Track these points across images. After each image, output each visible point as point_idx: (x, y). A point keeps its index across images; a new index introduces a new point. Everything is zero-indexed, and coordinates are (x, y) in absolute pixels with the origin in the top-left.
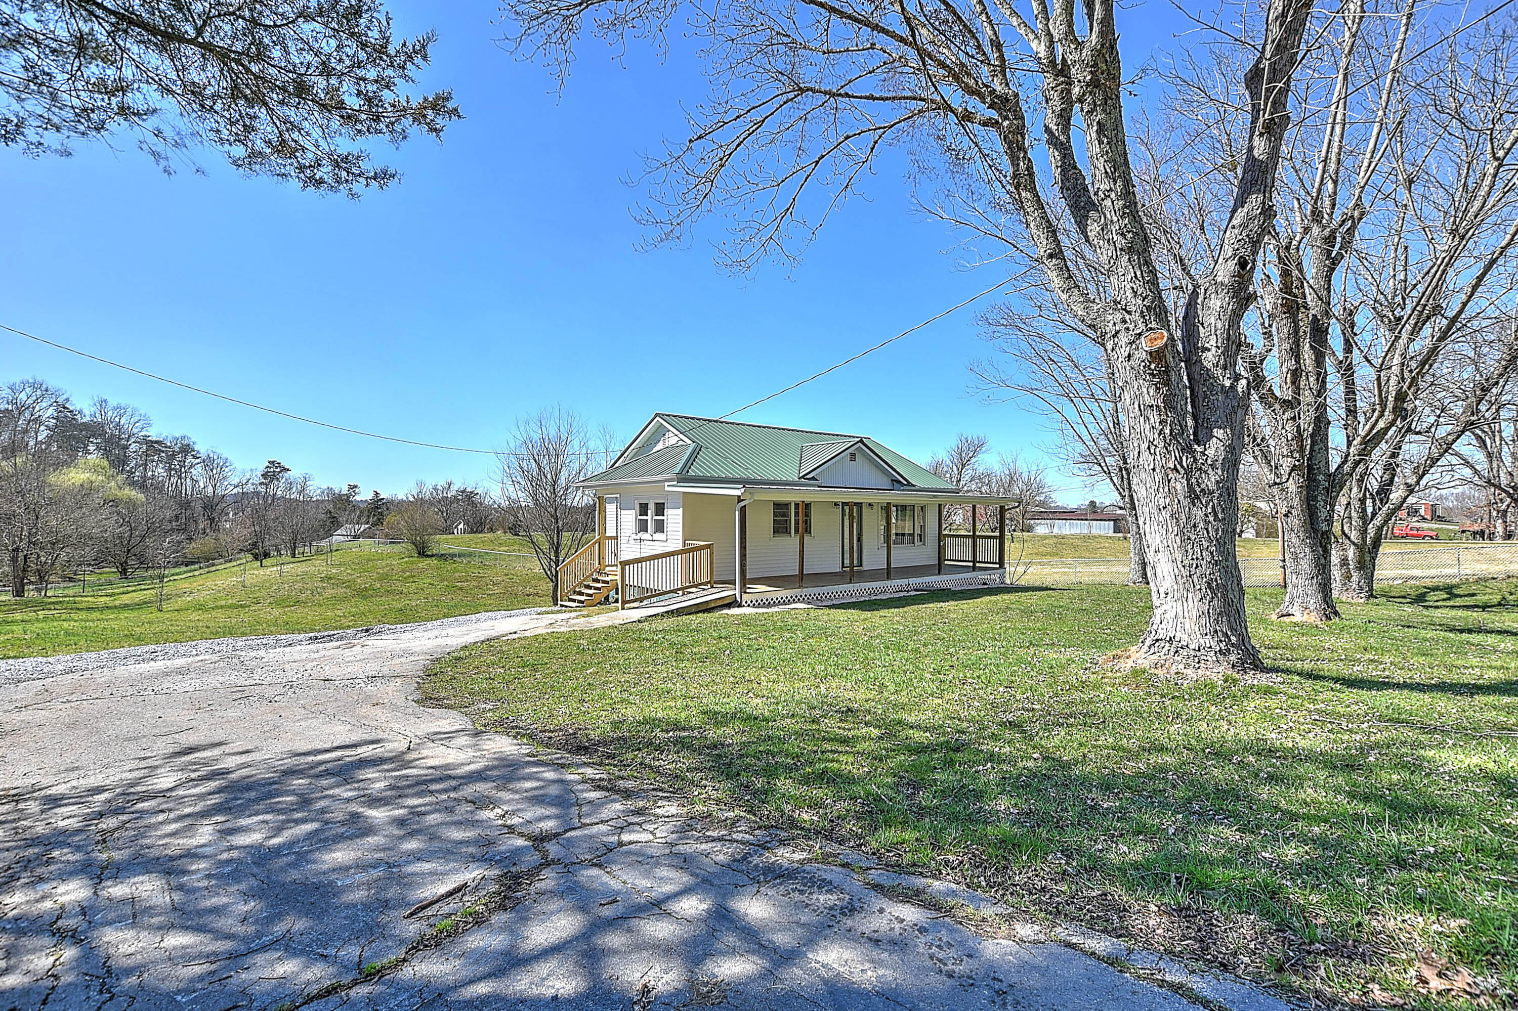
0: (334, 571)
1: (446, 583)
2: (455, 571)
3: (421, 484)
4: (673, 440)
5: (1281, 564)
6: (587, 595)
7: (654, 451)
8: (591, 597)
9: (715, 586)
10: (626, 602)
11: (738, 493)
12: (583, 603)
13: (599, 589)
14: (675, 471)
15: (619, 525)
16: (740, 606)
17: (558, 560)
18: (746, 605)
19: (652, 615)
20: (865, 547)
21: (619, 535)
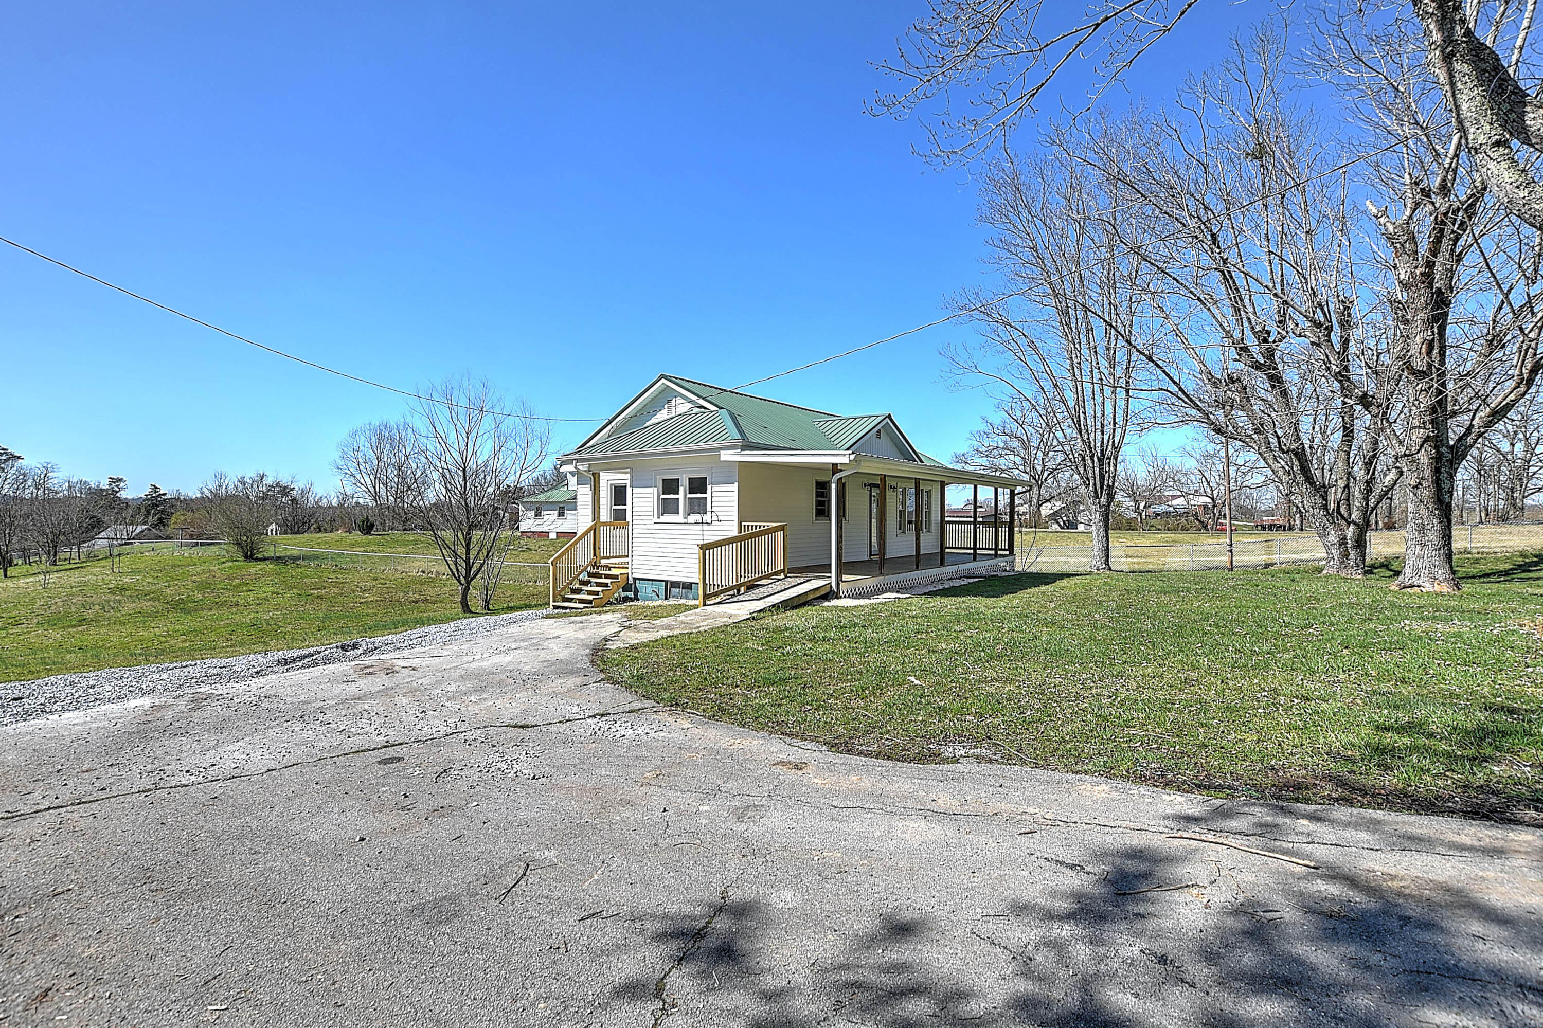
0: (125, 580)
1: (295, 591)
2: (302, 576)
3: (220, 476)
4: (684, 407)
5: (1228, 548)
6: (590, 593)
7: (654, 420)
8: (598, 595)
9: (788, 575)
10: (706, 597)
11: (845, 460)
12: (590, 602)
13: (606, 585)
14: (730, 438)
15: (628, 507)
16: (838, 597)
17: (469, 558)
18: (843, 596)
19: (760, 611)
20: (887, 533)
21: (629, 518)
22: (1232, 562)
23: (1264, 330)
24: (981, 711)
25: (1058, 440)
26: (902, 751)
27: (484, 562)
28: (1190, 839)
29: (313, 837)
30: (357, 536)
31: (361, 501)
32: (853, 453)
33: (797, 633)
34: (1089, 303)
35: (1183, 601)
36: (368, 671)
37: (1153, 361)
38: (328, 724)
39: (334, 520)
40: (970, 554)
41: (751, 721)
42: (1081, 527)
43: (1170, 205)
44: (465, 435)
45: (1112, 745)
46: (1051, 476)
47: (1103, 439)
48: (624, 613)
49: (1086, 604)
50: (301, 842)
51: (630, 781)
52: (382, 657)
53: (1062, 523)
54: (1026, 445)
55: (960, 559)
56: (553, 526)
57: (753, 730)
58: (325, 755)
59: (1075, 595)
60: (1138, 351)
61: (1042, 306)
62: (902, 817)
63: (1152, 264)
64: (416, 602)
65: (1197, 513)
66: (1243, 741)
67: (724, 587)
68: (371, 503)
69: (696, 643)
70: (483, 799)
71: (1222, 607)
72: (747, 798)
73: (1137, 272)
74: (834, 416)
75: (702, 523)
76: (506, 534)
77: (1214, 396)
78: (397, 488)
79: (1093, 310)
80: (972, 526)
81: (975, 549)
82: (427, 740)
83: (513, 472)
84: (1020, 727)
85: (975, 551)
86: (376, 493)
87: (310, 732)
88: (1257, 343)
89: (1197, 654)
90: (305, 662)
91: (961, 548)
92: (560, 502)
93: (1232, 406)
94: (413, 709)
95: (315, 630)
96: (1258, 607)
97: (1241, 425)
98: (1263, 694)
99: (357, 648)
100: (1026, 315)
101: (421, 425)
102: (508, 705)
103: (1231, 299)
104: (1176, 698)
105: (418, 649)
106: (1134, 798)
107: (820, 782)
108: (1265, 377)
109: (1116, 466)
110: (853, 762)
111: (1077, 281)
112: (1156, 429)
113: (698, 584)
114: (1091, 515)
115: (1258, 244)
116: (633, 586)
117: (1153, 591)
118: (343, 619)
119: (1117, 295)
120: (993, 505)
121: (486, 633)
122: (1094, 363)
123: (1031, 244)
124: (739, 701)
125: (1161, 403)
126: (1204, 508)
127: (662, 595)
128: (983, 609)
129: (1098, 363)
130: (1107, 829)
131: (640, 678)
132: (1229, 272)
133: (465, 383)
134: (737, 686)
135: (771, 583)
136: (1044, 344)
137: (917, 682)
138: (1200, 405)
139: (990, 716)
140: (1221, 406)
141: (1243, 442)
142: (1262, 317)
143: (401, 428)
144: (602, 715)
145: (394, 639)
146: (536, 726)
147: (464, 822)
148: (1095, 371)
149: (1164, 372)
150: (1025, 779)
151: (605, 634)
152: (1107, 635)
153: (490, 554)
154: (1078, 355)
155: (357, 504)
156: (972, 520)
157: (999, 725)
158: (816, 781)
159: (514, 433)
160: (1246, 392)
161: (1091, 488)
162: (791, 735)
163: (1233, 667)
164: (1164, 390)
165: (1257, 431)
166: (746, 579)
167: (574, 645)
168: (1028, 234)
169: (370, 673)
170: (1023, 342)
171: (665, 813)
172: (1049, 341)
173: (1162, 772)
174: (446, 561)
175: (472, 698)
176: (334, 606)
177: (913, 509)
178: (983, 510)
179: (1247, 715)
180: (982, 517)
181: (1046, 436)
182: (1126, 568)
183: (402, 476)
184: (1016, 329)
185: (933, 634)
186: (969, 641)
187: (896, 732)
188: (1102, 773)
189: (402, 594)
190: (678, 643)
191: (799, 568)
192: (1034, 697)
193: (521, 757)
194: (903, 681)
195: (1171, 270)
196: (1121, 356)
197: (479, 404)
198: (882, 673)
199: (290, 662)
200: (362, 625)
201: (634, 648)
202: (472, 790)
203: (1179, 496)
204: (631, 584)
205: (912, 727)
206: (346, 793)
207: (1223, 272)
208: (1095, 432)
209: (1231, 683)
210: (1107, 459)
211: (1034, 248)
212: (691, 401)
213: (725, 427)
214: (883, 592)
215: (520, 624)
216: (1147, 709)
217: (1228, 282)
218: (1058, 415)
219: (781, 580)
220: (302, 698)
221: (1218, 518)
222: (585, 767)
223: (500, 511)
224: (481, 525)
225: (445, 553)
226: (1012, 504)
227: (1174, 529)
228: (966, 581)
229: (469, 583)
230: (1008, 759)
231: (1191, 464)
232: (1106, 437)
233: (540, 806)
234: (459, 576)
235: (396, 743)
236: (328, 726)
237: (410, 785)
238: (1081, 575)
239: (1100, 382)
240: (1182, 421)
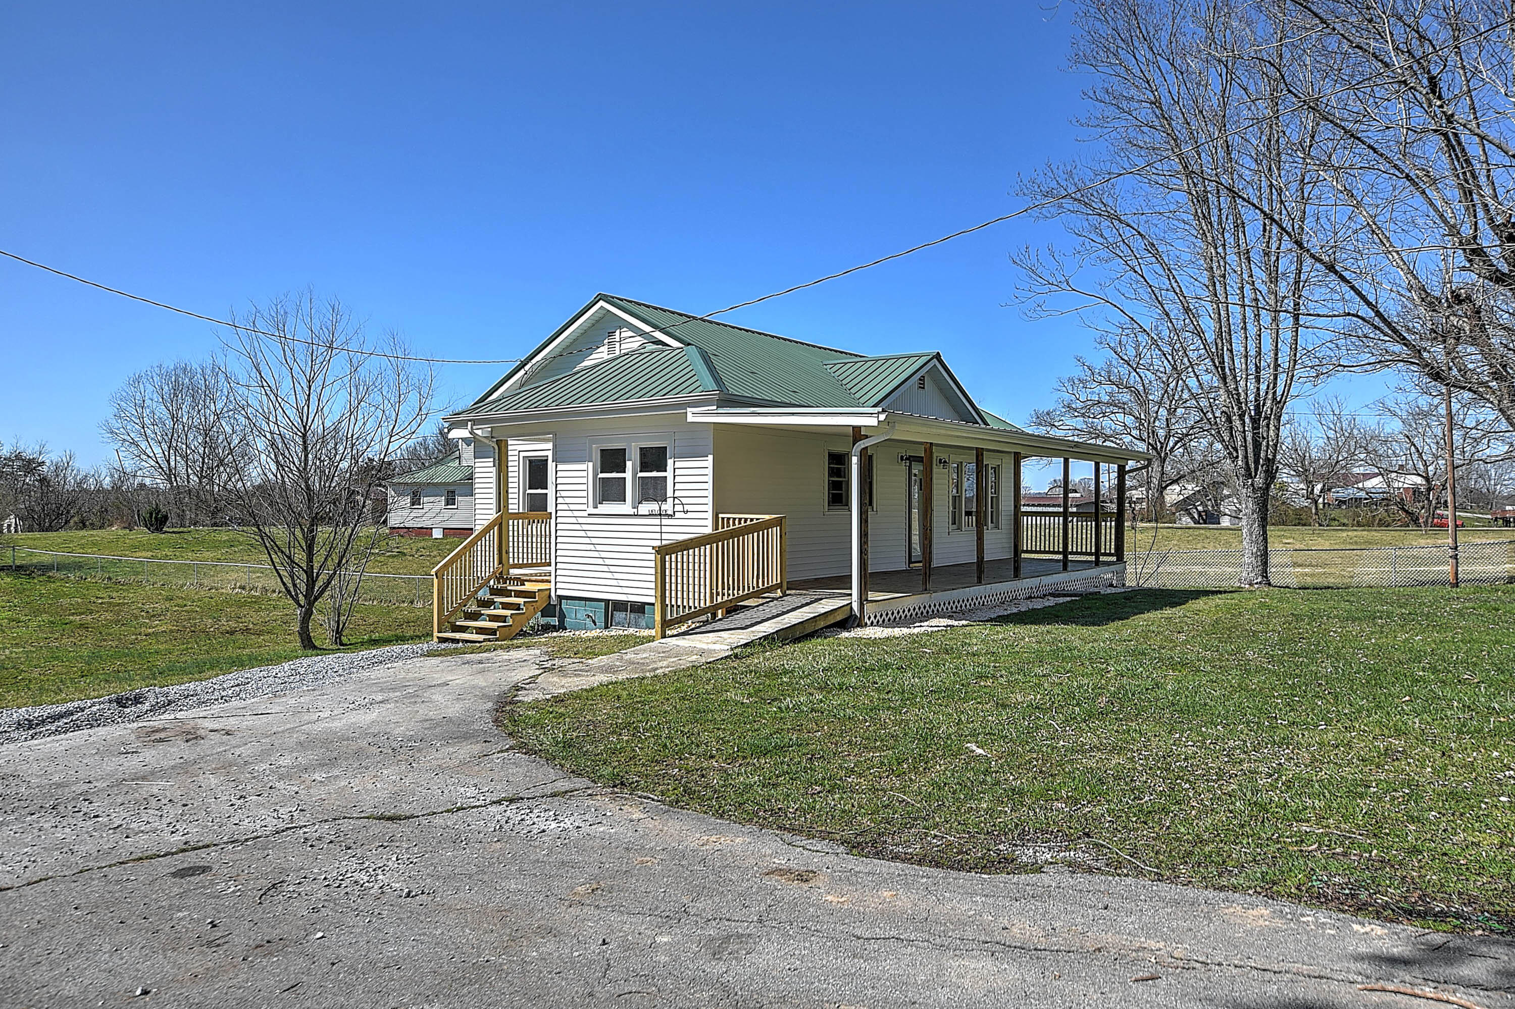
1: (45, 617)
2: (58, 595)
4: (635, 343)
5: (1451, 552)
6: (494, 618)
7: (587, 363)
8: (505, 622)
9: (788, 592)
10: (666, 624)
11: (872, 422)
12: (493, 632)
13: (517, 607)
14: (701, 388)
15: (550, 492)
16: (862, 625)
17: (312, 566)
18: (869, 623)
19: (746, 645)
20: (935, 530)
21: (551, 508)
22: (1457, 573)
23: (1509, 222)
24: (1075, 794)
25: (1190, 390)
26: (958, 853)
27: (335, 573)
28: (1395, 993)
29: (69, 989)
30: (142, 534)
31: (148, 481)
32: (884, 411)
33: (801, 677)
34: (1239, 185)
35: (1382, 632)
36: (157, 736)
37: (1336, 272)
38: (94, 817)
39: (106, 510)
40: (1058, 561)
41: (733, 808)
42: (1225, 522)
43: (1365, 33)
44: (305, 385)
45: (1274, 847)
46: (1179, 445)
47: (1258, 389)
48: (544, 649)
49: (1233, 635)
50: (50, 998)
51: (552, 899)
52: (179, 715)
53: (1196, 516)
54: (1141, 398)
55: (1045, 568)
56: (438, 519)
57: (735, 822)
58: (91, 864)
59: (1216, 622)
60: (1313, 256)
61: (1168, 190)
62: (958, 952)
63: (1336, 125)
64: (232, 633)
65: (1402, 499)
66: (1477, 845)
67: (693, 610)
68: (162, 483)
69: (652, 693)
70: (332, 928)
71: (1442, 642)
72: (727, 923)
73: (1313, 137)
74: (856, 356)
75: (660, 515)
76: (367, 530)
77: (1429, 324)
78: (203, 463)
79: (1245, 196)
80: (1061, 518)
81: (1065, 553)
82: (246, 840)
83: (377, 439)
84: (1134, 819)
85: (1065, 557)
86: (170, 470)
87: (67, 830)
88: (1498, 243)
89: (1402, 713)
90: (61, 724)
91: (1045, 552)
92: (449, 484)
93: (1458, 339)
94: (227, 794)
95: (76, 676)
96: (1497, 642)
97: (1471, 366)
98: (1507, 773)
99: (141, 703)
100: (1144, 204)
101: (239, 368)
102: (370, 786)
103: (1458, 176)
104: (1372, 778)
105: (235, 703)
106: (1308, 928)
107: (836, 900)
108: (1509, 294)
109: (1278, 429)
110: (884, 870)
111: (1221, 153)
112: (1339, 375)
113: (653, 604)
114: (1240, 503)
115: (1503, 91)
116: (558, 608)
117: (1335, 617)
118: (119, 659)
119: (1283, 173)
120: (1093, 488)
121: (337, 679)
122: (1245, 276)
123: (1153, 98)
124: (715, 780)
125: (1347, 335)
126: (1415, 491)
127: (601, 621)
128: (1077, 643)
129: (1251, 276)
130: (1268, 975)
131: (568, 744)
132: (1456, 135)
133: (306, 306)
134: (712, 757)
135: (762, 604)
136: (1170, 248)
137: (980, 751)
138: (1408, 338)
139: (1089, 802)
140: (1440, 339)
141: (1475, 392)
142: (1506, 202)
143: (208, 372)
144: (511, 801)
145: (199, 688)
146: (412, 817)
147: (302, 963)
148: (1247, 287)
149: (1353, 288)
150: (1142, 897)
151: (515, 679)
152: (1265, 682)
153: (344, 561)
154: (1222, 263)
155: (142, 486)
156: (1061, 510)
157: (1103, 815)
158: (829, 898)
159: (379, 381)
160: (1480, 317)
161: (1240, 463)
162: (792, 830)
163: (1460, 732)
164: (1353, 315)
165: (1496, 376)
166: (725, 598)
167: (469, 696)
168: (1148, 82)
169: (161, 740)
170: (1139, 244)
171: (604, 947)
172: (1178, 244)
173: (1351, 889)
174: (277, 570)
175: (316, 776)
176: (105, 640)
177: (972, 494)
178: (1078, 495)
179: (1483, 806)
180: (1077, 506)
181: (1172, 385)
182: (1293, 582)
183: (210, 443)
184: (1128, 225)
185: (1002, 680)
186: (1057, 690)
187: (948, 826)
188: (1258, 889)
189: (210, 621)
190: (625, 693)
191: (805, 581)
192: (1154, 775)
193: (390, 863)
194: (959, 749)
195: (1365, 134)
196: (1286, 264)
197: (326, 335)
198: (927, 737)
199: (37, 725)
200: (149, 669)
201: (559, 700)
202: (315, 915)
203: (1375, 475)
204: (555, 605)
205: (972, 818)
206: (121, 922)
207: (1445, 135)
208: (1247, 379)
209: (1457, 757)
210: (1266, 418)
211: (1156, 103)
212: (642, 334)
213: (693, 373)
214: (928, 618)
215: (389, 665)
216: (1327, 794)
217: (1454, 150)
218: (1190, 354)
219: (777, 599)
220: (56, 778)
221: (1436, 508)
222: (486, 878)
223: (359, 497)
224: (330, 518)
225: (276, 560)
226: (1121, 487)
227: (1368, 524)
228: (1051, 602)
229: (311, 604)
230: (1116, 867)
231: (1394, 426)
232: (1263, 387)
233: (417, 937)
234: (297, 594)
235: (200, 844)
236: (97, 819)
237: (221, 908)
238: (1225, 592)
239: (1254, 304)
240: (1380, 362)
